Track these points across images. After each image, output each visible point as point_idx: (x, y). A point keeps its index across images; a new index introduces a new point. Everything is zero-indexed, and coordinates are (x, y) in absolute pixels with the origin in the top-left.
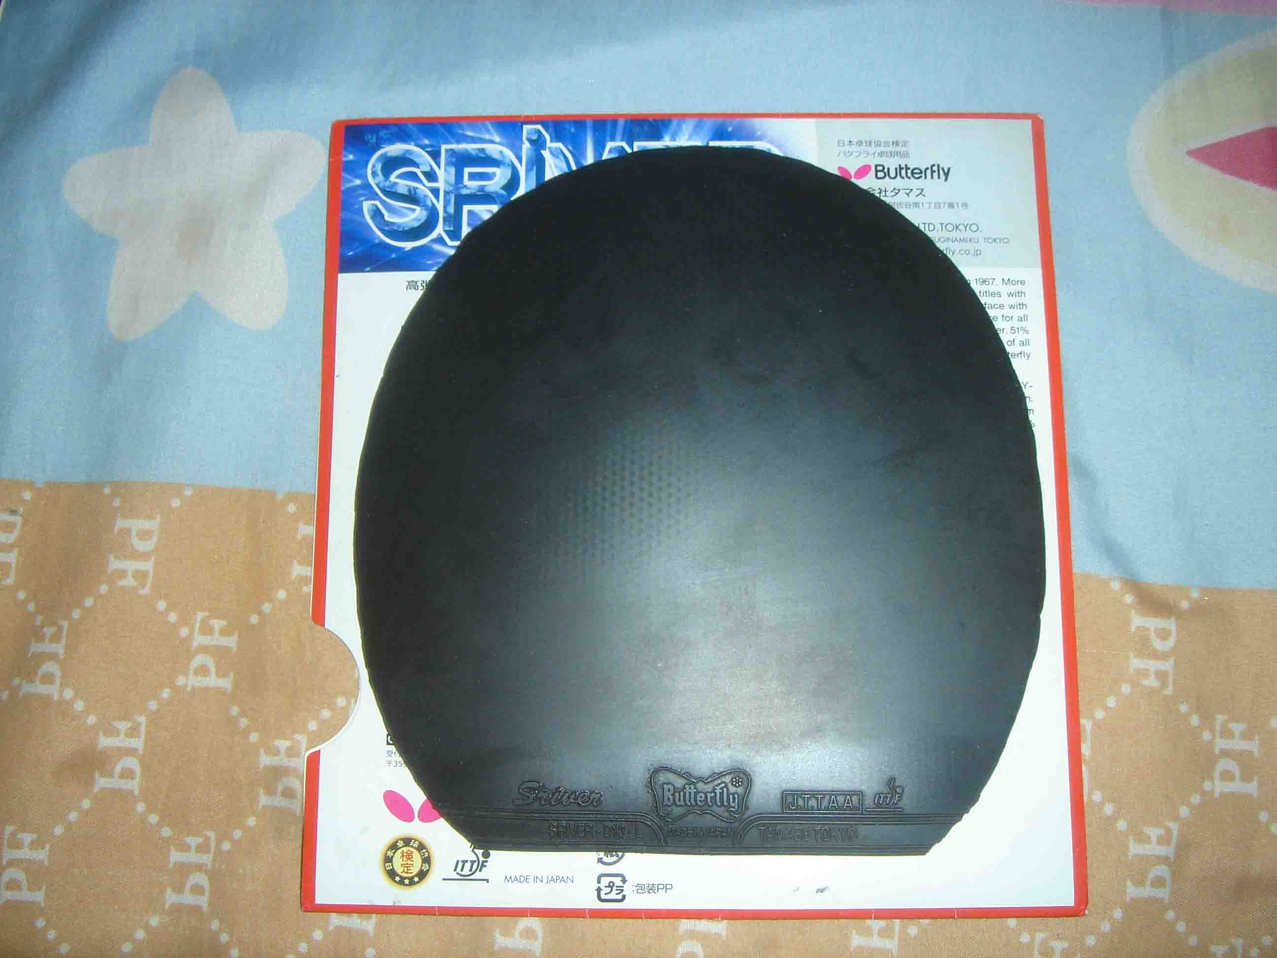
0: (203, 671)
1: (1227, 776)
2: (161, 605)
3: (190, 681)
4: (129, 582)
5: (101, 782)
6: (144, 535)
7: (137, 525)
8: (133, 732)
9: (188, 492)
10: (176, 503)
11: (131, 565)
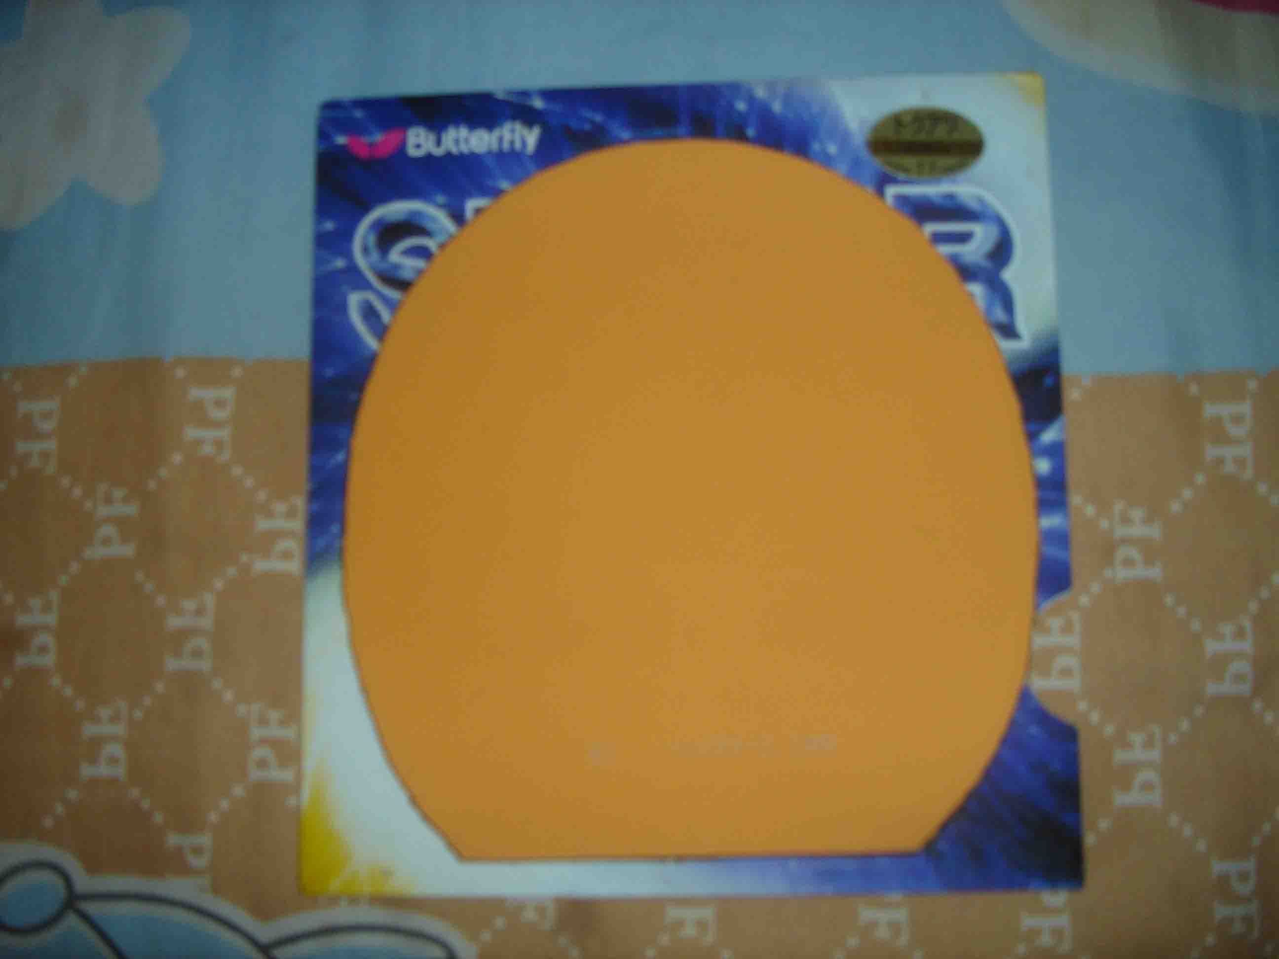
0: (106, 541)
1: (1128, 562)
2: (66, 481)
3: (96, 552)
4: (35, 462)
5: (21, 661)
6: (46, 416)
7: (37, 407)
8: (46, 608)
9: (83, 370)
10: (73, 381)
11: (37, 447)
